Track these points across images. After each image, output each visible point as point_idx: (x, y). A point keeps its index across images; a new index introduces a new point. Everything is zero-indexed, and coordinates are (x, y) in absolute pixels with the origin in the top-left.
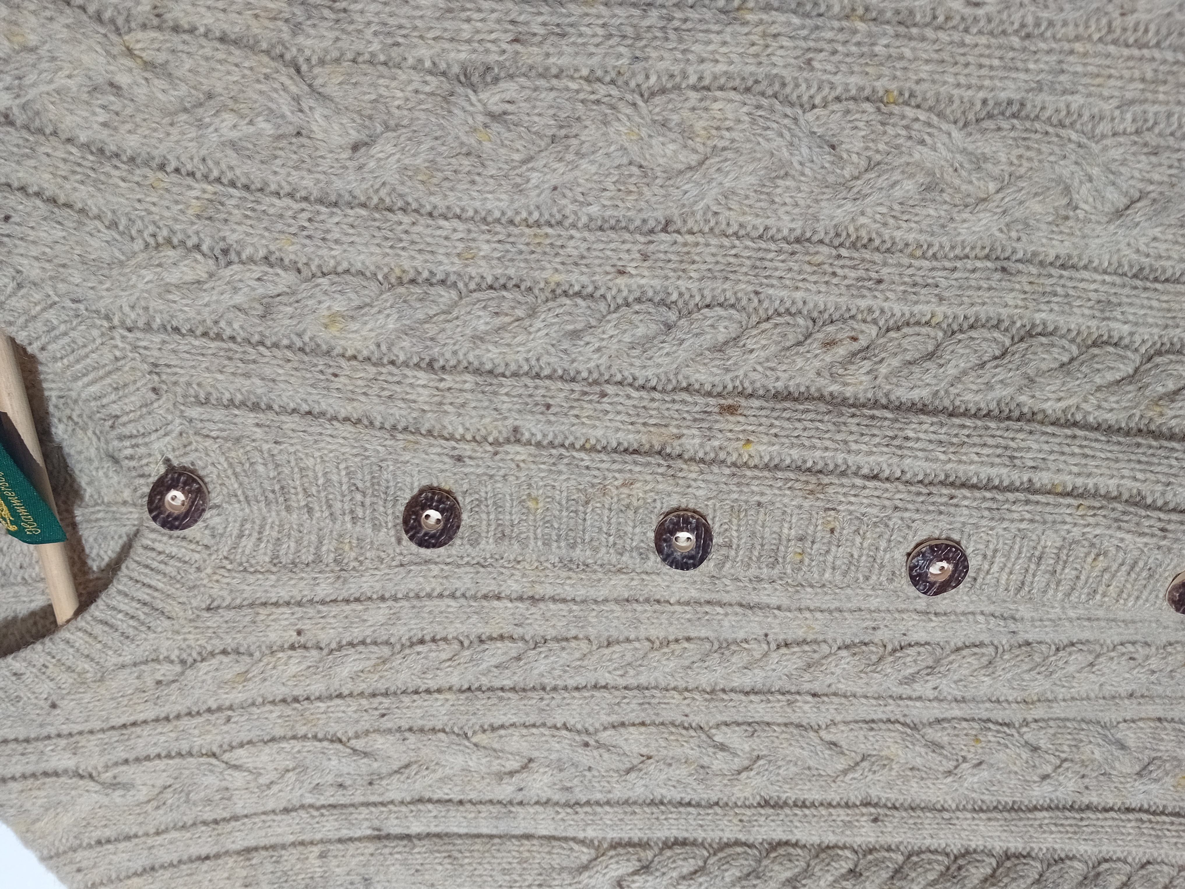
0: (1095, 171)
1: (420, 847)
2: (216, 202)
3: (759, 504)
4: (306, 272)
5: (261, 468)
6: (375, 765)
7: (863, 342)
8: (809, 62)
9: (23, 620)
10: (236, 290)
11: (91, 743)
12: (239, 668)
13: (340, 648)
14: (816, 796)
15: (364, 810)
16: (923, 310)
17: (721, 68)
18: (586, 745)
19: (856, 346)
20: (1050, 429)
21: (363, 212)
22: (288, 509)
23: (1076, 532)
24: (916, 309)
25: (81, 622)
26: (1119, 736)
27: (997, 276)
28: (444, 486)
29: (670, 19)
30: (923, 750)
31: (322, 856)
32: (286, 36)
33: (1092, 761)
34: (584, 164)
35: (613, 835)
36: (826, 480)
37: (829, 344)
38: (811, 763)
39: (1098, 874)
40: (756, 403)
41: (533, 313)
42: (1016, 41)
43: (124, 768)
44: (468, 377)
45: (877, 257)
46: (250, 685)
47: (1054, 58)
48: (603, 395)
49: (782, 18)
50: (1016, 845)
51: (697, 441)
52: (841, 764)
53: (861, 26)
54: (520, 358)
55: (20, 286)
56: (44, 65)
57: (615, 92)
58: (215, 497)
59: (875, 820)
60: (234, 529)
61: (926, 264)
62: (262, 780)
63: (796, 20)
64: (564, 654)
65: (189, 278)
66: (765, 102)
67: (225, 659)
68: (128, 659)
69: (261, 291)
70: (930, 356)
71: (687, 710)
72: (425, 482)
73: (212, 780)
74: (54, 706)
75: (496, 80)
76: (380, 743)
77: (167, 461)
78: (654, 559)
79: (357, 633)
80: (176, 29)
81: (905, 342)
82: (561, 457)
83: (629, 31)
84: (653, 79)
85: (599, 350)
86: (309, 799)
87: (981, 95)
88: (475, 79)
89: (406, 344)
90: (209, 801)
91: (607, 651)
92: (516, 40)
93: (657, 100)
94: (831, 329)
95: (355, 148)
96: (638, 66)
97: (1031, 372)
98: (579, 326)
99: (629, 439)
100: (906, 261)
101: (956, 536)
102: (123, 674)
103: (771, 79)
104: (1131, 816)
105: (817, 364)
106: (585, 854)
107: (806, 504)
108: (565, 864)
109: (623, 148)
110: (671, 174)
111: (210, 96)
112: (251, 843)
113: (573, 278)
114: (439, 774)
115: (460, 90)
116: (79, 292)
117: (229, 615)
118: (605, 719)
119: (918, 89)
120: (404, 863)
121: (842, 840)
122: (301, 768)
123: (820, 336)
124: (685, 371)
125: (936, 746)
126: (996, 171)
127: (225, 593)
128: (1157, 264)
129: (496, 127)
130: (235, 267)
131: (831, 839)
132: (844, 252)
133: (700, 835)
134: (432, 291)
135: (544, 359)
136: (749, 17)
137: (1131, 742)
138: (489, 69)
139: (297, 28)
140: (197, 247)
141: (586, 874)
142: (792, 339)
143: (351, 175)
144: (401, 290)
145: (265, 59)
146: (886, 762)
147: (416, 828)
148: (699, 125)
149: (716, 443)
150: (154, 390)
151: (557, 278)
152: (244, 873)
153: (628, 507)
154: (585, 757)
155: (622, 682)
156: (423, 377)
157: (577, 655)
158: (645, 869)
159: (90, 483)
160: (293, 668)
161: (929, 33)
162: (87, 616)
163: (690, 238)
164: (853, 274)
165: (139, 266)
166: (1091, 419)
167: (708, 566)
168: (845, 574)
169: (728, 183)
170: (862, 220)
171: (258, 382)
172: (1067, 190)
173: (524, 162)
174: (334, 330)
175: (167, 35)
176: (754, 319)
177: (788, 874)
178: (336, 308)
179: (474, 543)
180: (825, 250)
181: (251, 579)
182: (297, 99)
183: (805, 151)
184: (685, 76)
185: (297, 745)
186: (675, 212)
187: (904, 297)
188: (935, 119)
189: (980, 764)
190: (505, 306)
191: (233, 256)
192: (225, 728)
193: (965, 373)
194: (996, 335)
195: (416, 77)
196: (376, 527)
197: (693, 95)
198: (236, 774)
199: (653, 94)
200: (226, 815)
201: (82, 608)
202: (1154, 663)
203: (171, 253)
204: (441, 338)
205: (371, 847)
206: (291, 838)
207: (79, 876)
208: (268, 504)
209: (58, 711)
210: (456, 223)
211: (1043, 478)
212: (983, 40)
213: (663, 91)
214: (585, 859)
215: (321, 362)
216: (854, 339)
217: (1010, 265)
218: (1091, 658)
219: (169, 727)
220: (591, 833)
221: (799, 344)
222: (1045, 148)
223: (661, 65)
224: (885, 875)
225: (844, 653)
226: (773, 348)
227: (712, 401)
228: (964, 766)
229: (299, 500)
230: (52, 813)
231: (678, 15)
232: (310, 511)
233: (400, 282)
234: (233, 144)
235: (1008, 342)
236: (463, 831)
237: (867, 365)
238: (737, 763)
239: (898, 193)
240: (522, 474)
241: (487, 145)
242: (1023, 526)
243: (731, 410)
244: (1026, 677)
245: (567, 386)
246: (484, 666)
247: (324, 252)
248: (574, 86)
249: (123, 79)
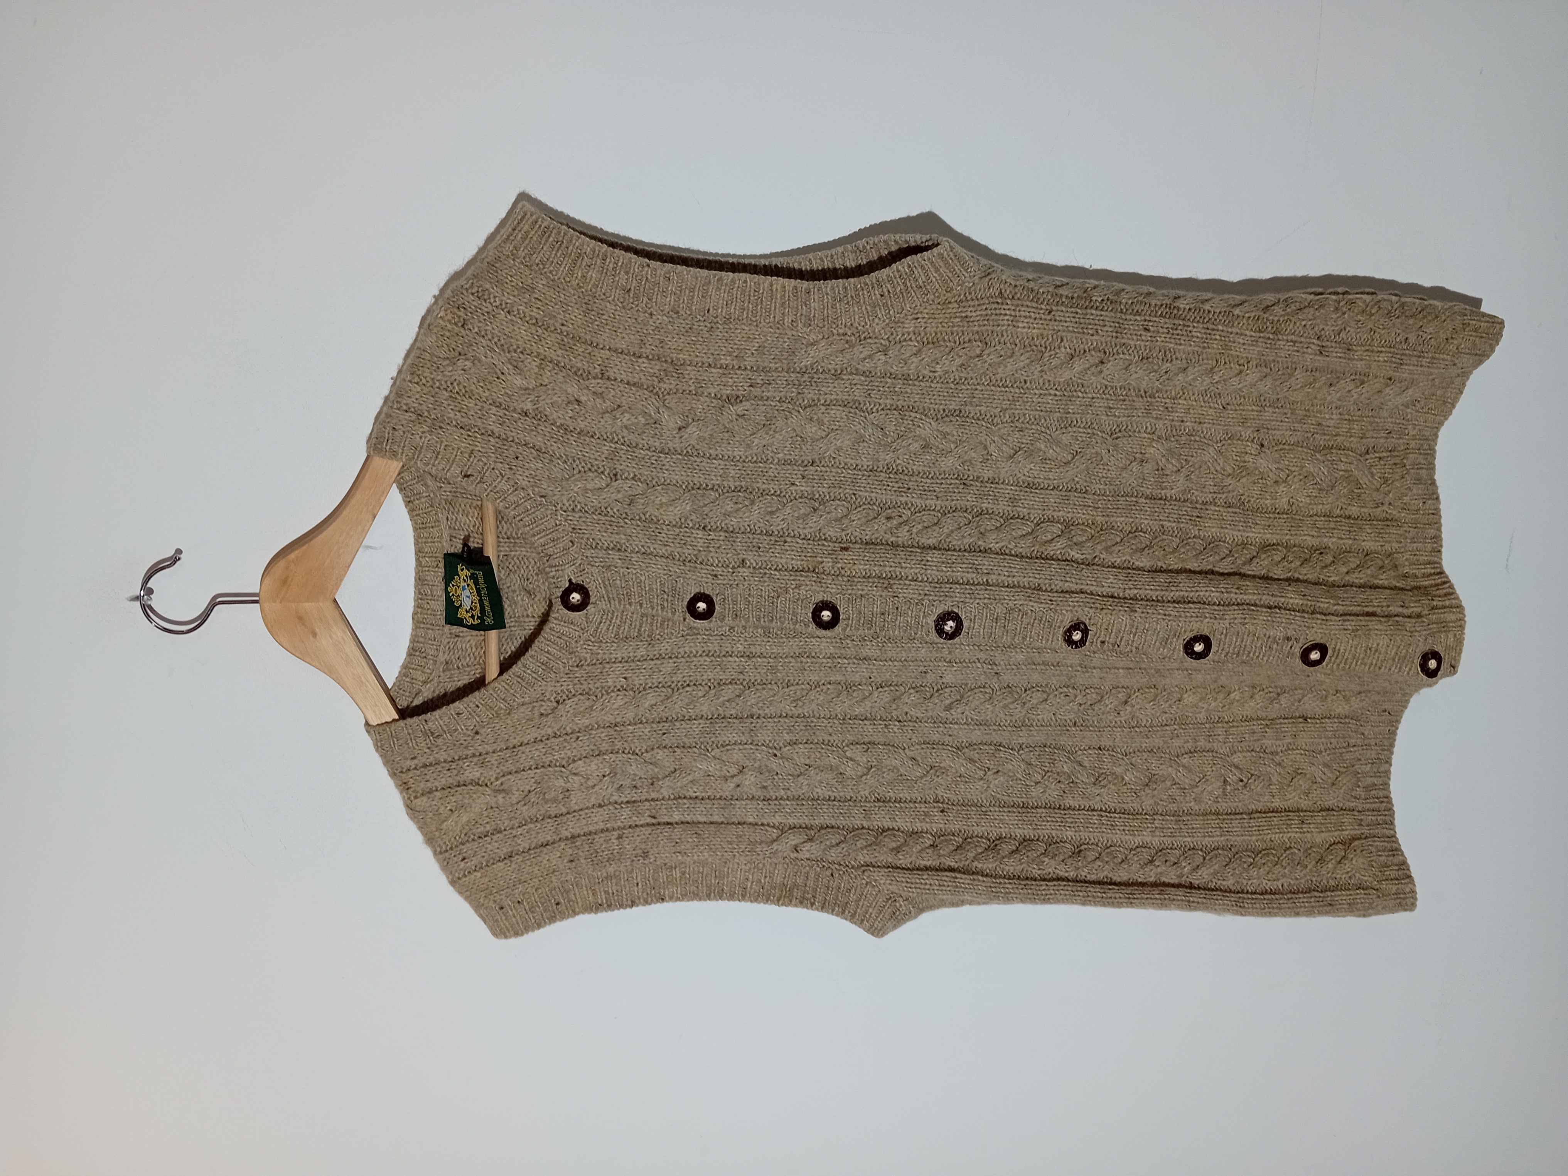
0: (996, 439)
1: (678, 829)
2: (616, 451)
3: (862, 596)
4: (651, 485)
5: (618, 582)
6: (656, 770)
7: (905, 518)
8: (869, 394)
9: (453, 692)
10: (619, 492)
11: (493, 759)
12: (588, 703)
13: (644, 689)
14: (905, 795)
15: (647, 803)
16: (931, 502)
17: (833, 397)
18: (775, 755)
19: (901, 520)
20: (993, 556)
21: (680, 457)
22: (630, 604)
23: (1011, 604)
24: (928, 502)
25: (505, 676)
26: (1078, 759)
27: (962, 486)
28: (707, 592)
29: (813, 378)
30: (964, 762)
31: (620, 837)
32: (655, 383)
33: (1064, 773)
34: (777, 436)
35: (791, 821)
36: (892, 582)
37: (889, 518)
38: (902, 771)
39: (1080, 851)
40: (857, 546)
41: (753, 502)
42: (952, 386)
43: (509, 777)
44: (722, 534)
45: (906, 478)
46: (594, 714)
47: (969, 392)
48: (785, 542)
49: (858, 377)
50: (1029, 832)
51: (830, 564)
52: (919, 772)
53: (889, 380)
54: (746, 524)
55: (516, 490)
56: (550, 392)
57: (790, 406)
58: (592, 600)
59: (942, 811)
60: (598, 618)
61: (929, 481)
62: (590, 783)
63: (863, 378)
64: (764, 692)
65: (597, 486)
66: (852, 411)
67: (582, 697)
68: (527, 700)
69: (630, 493)
70: (936, 524)
71: (831, 730)
72: (697, 590)
73: (561, 783)
74: (477, 733)
75: (741, 401)
76: (661, 754)
77: (570, 580)
78: (812, 626)
79: (657, 678)
80: (608, 379)
81: (924, 518)
82: (765, 574)
83: (797, 382)
84: (806, 401)
85: (783, 520)
86: (615, 798)
87: (941, 407)
88: (733, 401)
89: (694, 517)
90: (555, 800)
91: (787, 690)
92: (751, 386)
93: (808, 409)
94: (889, 511)
95: (680, 429)
96: (799, 396)
97: (983, 530)
98: (774, 509)
99: (798, 564)
100: (919, 480)
101: (956, 610)
102: (522, 709)
103: (855, 401)
104: (1095, 813)
105: (884, 527)
106: (775, 833)
107: (884, 594)
108: (763, 839)
109: (794, 430)
110: (814, 440)
111: (619, 406)
112: (577, 831)
113: (771, 487)
114: (690, 778)
115: (726, 405)
116: (543, 493)
117: (588, 669)
118: (788, 738)
119: (915, 405)
120: (669, 838)
121: (925, 826)
122: (613, 773)
123: (885, 514)
124: (823, 531)
125: (972, 761)
126: (953, 439)
127: (588, 656)
128: (1036, 481)
129: (741, 420)
130: (619, 481)
131: (919, 826)
132: (892, 476)
133: (841, 822)
134: (707, 493)
135: (758, 525)
136: (844, 377)
137: (1086, 764)
138: (738, 397)
139: (661, 380)
140: (602, 473)
141: (776, 843)
142: (872, 514)
143: (677, 440)
144: (694, 492)
145: (646, 392)
146: (945, 771)
147: (676, 817)
148: (825, 420)
149: (840, 565)
150: (571, 541)
151: (764, 486)
152: (570, 851)
153: (798, 600)
154: (775, 764)
155: (796, 712)
156: (701, 534)
157: (771, 693)
158: (810, 840)
159: (510, 606)
160: (620, 702)
161: (917, 383)
162: (510, 672)
163: (823, 469)
164: (896, 485)
165: (576, 480)
166: (1013, 552)
167: (838, 629)
168: (905, 631)
169: (839, 443)
170: (898, 462)
171: (623, 537)
172: (986, 448)
173: (751, 435)
174: (661, 511)
175: (605, 381)
176: (854, 506)
177: (894, 845)
178: (664, 501)
179: (722, 620)
180: (883, 474)
181: (604, 646)
182: (658, 408)
183: (870, 430)
184: (819, 400)
185: (613, 756)
186: (816, 457)
187: (920, 496)
188: (923, 417)
189: (998, 772)
190: (740, 500)
191: (619, 476)
192: (574, 745)
193: (952, 532)
194: (965, 514)
195: (707, 399)
196: (673, 613)
197: (823, 408)
198: (575, 778)
199: (806, 408)
200: (564, 810)
201: (501, 673)
202: (1080, 699)
203: (591, 474)
204: (710, 514)
205: (649, 829)
206: (602, 826)
207: (462, 864)
208: (620, 602)
209: (478, 737)
210: (720, 461)
211: (993, 579)
212: (939, 385)
213: (810, 406)
214: (774, 836)
215: (653, 526)
216: (900, 516)
217: (967, 482)
218: (1045, 696)
219: (542, 745)
220: (777, 819)
221: (876, 518)
222: (972, 429)
223: (809, 396)
224: (952, 848)
225: (912, 691)
226: (863, 519)
227: (837, 545)
228: (989, 773)
229: (635, 599)
230: (456, 814)
231: (816, 376)
232: (641, 605)
233: (693, 489)
234: (626, 427)
235: (971, 518)
236: (702, 819)
237: (907, 528)
238: (861, 770)
239: (912, 448)
240: (746, 583)
241: (736, 427)
242: (986, 601)
243: (846, 549)
244: (1012, 706)
245: (769, 538)
246: (722, 699)
247: (660, 475)
248: (773, 404)
249: (583, 399)
